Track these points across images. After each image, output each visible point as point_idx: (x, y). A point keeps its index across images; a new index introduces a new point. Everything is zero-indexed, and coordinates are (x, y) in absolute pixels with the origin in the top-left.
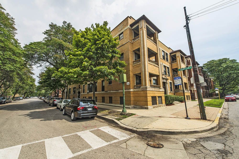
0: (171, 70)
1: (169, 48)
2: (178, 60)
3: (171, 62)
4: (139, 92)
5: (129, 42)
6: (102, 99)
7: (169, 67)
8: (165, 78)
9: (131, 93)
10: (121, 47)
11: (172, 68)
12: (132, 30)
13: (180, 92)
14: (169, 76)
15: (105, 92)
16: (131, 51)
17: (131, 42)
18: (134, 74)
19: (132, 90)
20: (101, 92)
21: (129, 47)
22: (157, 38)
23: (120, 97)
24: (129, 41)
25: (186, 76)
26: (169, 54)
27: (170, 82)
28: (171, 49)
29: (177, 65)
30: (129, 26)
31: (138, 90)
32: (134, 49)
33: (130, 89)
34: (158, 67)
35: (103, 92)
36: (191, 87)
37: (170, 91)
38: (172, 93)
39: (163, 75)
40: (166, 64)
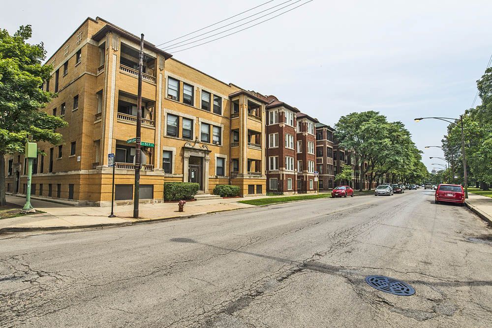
0: (228, 132)
1: (230, 85)
2: (241, 113)
3: (231, 115)
4: (94, 177)
5: (86, 75)
6: (48, 189)
7: (222, 126)
8: (202, 148)
9: (81, 177)
10: (77, 81)
11: (232, 129)
12: (99, 47)
13: (238, 178)
14: (220, 144)
15: (53, 173)
16: (92, 94)
17: (93, 74)
18: (95, 142)
19: (82, 172)
20: (47, 175)
21: (86, 84)
22: (158, 70)
23: (69, 184)
24: (86, 72)
25: (261, 147)
26: (227, 98)
27: (217, 158)
28: (235, 87)
29: (239, 122)
30: (89, 40)
31: (94, 172)
32: (98, 90)
33: (80, 169)
34: (154, 128)
35: (50, 174)
36: (281, 168)
37: (216, 175)
38: (222, 180)
39: (195, 142)
40: (211, 119)
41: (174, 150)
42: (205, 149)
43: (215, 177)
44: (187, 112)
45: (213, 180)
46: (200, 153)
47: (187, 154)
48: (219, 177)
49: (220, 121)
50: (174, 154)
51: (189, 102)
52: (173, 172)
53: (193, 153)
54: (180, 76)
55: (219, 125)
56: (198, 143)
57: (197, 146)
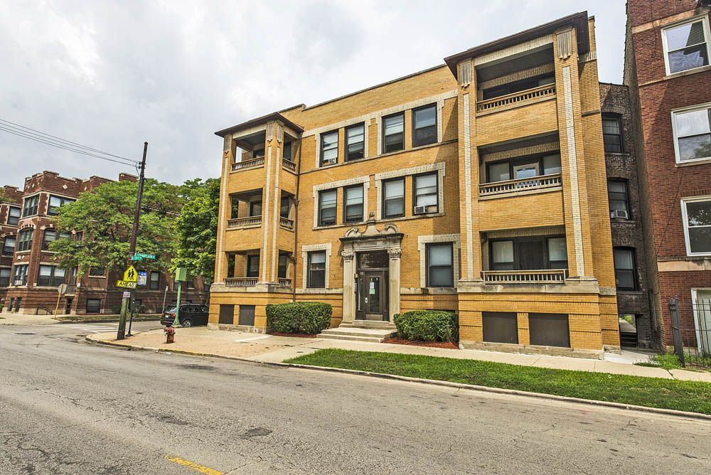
8: (383, 232)
14: (438, 210)
26: (455, 92)
27: (428, 245)
37: (423, 285)
38: (445, 298)
39: (368, 224)
40: (406, 165)
41: (328, 247)
42: (391, 231)
43: (419, 291)
44: (350, 175)
45: (415, 298)
46: (379, 243)
47: (348, 251)
48: (431, 290)
49: (433, 158)
50: (328, 253)
51: (355, 155)
52: (327, 284)
53: (364, 245)
54: (340, 120)
55: (430, 168)
56: (375, 223)
57: (372, 231)
